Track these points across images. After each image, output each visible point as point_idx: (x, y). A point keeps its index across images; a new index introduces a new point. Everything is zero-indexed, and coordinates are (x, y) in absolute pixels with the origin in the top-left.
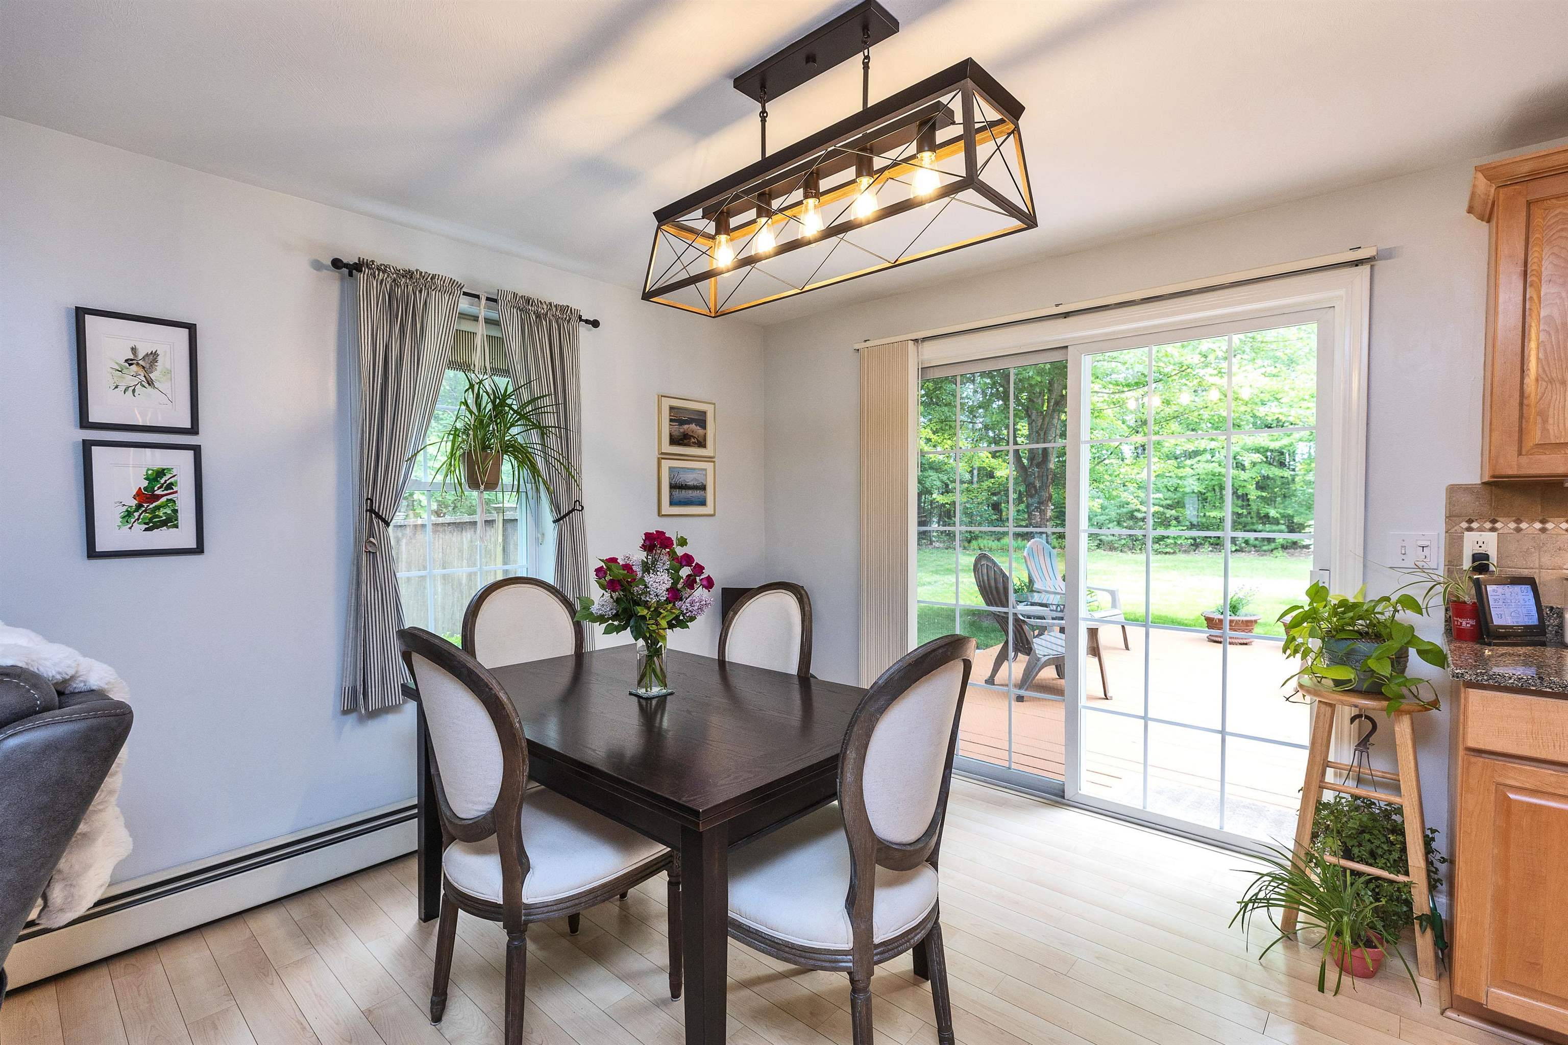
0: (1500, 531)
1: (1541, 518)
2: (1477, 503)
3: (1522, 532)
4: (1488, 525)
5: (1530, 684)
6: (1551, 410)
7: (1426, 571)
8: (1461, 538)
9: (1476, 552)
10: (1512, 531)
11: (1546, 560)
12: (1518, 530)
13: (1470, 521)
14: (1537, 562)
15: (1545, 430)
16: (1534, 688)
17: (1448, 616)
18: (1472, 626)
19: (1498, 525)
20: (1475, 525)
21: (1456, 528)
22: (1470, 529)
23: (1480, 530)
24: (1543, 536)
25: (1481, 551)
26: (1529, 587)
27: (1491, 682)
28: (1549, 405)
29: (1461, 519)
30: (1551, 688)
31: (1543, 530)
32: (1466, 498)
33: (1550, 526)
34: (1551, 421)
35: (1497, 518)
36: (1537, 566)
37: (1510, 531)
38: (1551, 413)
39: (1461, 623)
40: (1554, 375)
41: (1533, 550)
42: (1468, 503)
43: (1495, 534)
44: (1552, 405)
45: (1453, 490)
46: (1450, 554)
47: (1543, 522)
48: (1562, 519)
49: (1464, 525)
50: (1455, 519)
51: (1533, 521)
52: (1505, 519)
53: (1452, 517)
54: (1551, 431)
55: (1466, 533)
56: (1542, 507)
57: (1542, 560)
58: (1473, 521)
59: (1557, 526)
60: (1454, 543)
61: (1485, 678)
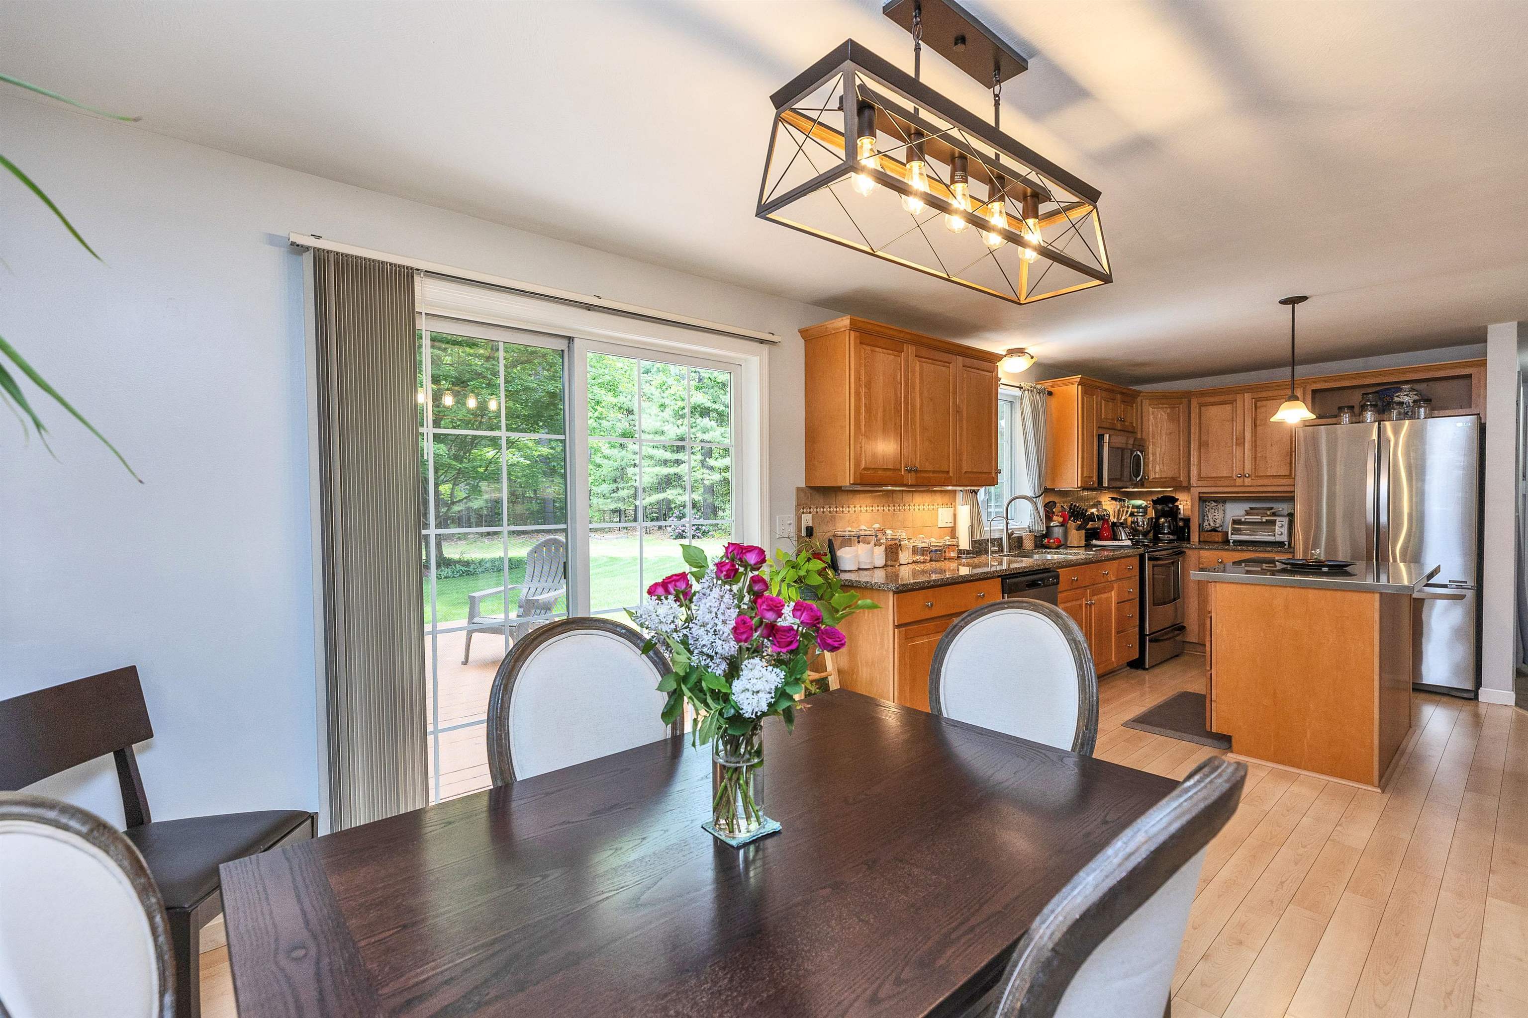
0: (814, 513)
2: (805, 498)
4: (810, 510)
7: (790, 539)
8: (803, 517)
9: (806, 526)
10: (817, 513)
11: (824, 527)
13: (806, 508)
14: (822, 529)
19: (813, 510)
21: (801, 512)
22: (806, 512)
24: (823, 515)
25: (808, 525)
29: (802, 506)
31: (823, 512)
32: (802, 495)
33: (825, 510)
35: (811, 506)
36: (822, 531)
41: (821, 523)
43: (812, 515)
45: (799, 490)
46: (796, 528)
47: (823, 507)
49: (804, 510)
50: (799, 507)
52: (814, 506)
53: (798, 505)
55: (805, 515)
56: (823, 500)
58: (808, 508)
59: (827, 509)
60: (799, 521)
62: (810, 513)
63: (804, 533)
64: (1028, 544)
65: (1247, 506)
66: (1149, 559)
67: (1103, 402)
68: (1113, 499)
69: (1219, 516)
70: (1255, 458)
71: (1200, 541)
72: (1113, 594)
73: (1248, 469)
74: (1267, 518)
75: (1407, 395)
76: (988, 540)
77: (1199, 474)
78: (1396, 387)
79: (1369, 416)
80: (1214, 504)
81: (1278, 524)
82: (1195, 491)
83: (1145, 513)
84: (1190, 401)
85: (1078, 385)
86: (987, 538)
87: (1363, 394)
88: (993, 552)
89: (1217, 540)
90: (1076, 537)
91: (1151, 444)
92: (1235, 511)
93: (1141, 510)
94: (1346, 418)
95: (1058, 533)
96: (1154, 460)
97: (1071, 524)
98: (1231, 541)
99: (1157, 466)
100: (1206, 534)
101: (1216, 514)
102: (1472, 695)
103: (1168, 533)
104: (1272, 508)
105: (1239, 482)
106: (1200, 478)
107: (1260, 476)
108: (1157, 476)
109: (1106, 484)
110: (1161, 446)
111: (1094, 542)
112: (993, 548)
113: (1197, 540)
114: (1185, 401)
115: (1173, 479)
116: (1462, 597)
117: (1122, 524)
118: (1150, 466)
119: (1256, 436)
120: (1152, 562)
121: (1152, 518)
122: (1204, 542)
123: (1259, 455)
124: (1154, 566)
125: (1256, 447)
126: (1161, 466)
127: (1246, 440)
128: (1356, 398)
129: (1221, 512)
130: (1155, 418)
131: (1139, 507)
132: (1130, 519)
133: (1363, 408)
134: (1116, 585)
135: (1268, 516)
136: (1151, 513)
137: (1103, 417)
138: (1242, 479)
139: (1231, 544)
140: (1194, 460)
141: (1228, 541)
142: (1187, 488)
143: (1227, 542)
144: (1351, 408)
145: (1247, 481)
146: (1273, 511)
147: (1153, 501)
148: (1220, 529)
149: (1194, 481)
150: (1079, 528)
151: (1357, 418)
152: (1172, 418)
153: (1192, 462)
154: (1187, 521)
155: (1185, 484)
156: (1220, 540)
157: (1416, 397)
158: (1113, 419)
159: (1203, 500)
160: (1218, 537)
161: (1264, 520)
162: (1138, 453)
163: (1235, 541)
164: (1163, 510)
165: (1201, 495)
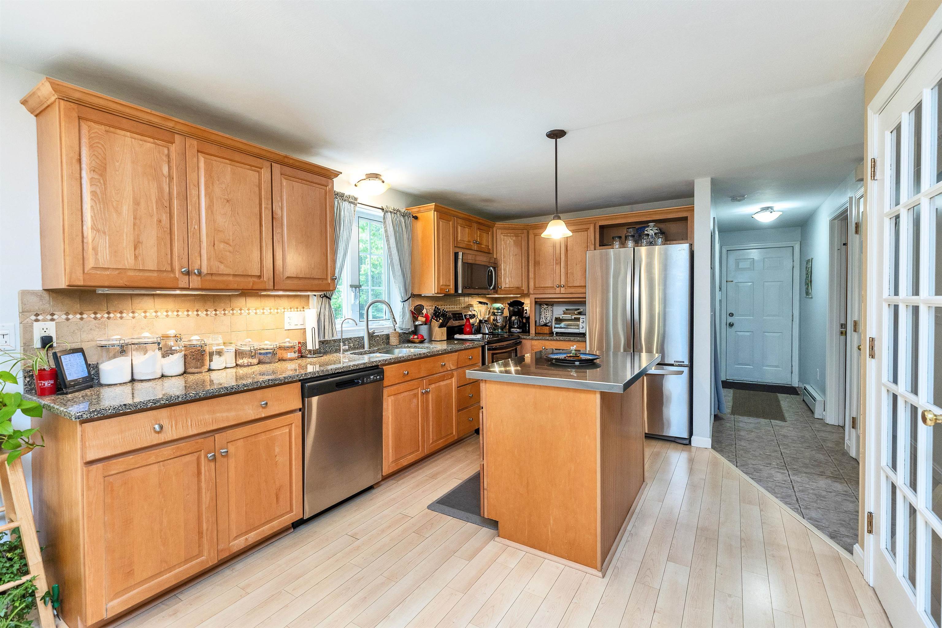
0: (57, 321)
1: (80, 312)
2: (41, 303)
3: (70, 321)
4: (49, 317)
5: (119, 410)
6: (99, 247)
7: (7, 352)
8: (32, 326)
9: (43, 335)
10: (64, 320)
11: (85, 336)
12: (68, 319)
13: (37, 315)
14: (79, 338)
15: (97, 259)
16: (122, 412)
17: (26, 381)
18: (52, 384)
19: (55, 317)
20: (40, 317)
21: (27, 320)
22: (37, 320)
23: (44, 320)
24: (82, 322)
25: (46, 334)
26: (81, 353)
27: (99, 415)
28: (98, 245)
29: (30, 313)
30: (130, 409)
31: (82, 319)
32: (34, 299)
33: (85, 316)
34: (99, 254)
35: (54, 312)
36: (79, 340)
37: (62, 321)
38: (99, 249)
39: (44, 384)
40: (100, 227)
41: (77, 331)
42: (35, 303)
43: (54, 322)
44: (100, 245)
45: (24, 294)
46: (24, 338)
47: (81, 314)
48: (91, 312)
49: (33, 318)
50: (26, 313)
51: (75, 313)
52: (59, 313)
53: (24, 312)
54: (100, 260)
55: (35, 323)
56: (80, 305)
57: (82, 337)
58: (39, 315)
59: (89, 316)
60: (27, 330)
61: (96, 413)
62: (52, 320)
63: (37, 344)
64: (394, 340)
65: (563, 308)
66: (489, 350)
67: (459, 227)
68: (480, 303)
69: (549, 315)
70: (567, 273)
71: (536, 333)
72: (453, 381)
73: (563, 283)
74: (575, 316)
75: (651, 230)
76: (340, 339)
77: (535, 285)
78: (645, 224)
79: (630, 244)
80: (545, 306)
81: (581, 320)
82: (533, 297)
83: (502, 313)
84: (528, 233)
85: (434, 211)
86: (339, 337)
87: (627, 228)
88: (345, 351)
89: (546, 332)
90: (440, 333)
91: (503, 262)
92: (559, 311)
93: (499, 311)
94: (617, 244)
95: (424, 330)
96: (505, 274)
97: (435, 324)
98: (555, 333)
99: (507, 279)
100: (539, 328)
101: (547, 314)
102: (687, 442)
103: (517, 328)
104: (579, 309)
105: (558, 290)
106: (535, 288)
107: (570, 287)
108: (507, 286)
109: (460, 291)
110: (510, 264)
111: (457, 336)
112: (344, 347)
113: (534, 332)
114: (525, 231)
115: (518, 288)
116: (681, 373)
117: (486, 321)
118: (503, 279)
119: (567, 258)
120: (491, 352)
121: (506, 317)
122: (538, 333)
123: (569, 272)
124: (493, 354)
125: (567, 266)
126: (510, 278)
127: (562, 261)
128: (623, 232)
129: (550, 312)
130: (506, 243)
131: (498, 309)
132: (492, 318)
133: (626, 238)
134: (455, 373)
135: (576, 315)
136: (506, 313)
137: (459, 239)
138: (559, 288)
139: (555, 335)
140: (531, 275)
141: (553, 333)
142: (527, 295)
143: (551, 333)
144: (620, 237)
145: (563, 290)
146: (578, 311)
147: (508, 304)
148: (548, 324)
149: (531, 291)
150: (441, 326)
151: (623, 245)
152: (518, 244)
153: (530, 277)
154: (528, 319)
155: (526, 292)
156: (548, 332)
157: (657, 231)
158: (469, 241)
159: (539, 303)
160: (546, 330)
161: (573, 318)
162: (491, 268)
163: (557, 333)
164: (513, 311)
165: (536, 300)
